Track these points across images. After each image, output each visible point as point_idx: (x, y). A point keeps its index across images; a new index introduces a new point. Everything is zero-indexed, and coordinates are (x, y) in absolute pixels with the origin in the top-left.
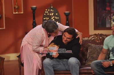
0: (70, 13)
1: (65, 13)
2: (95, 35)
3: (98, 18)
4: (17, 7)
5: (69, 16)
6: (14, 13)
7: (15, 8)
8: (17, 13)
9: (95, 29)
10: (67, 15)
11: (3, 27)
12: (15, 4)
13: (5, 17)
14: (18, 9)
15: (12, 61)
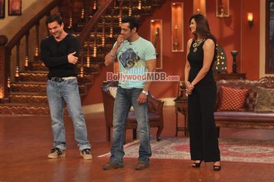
0: (237, 53)
1: (232, 53)
2: (266, 77)
3: (271, 60)
4: (176, 44)
5: (237, 57)
6: (173, 51)
7: (174, 45)
8: (176, 51)
9: (266, 73)
10: (234, 55)
11: (160, 67)
12: (174, 41)
13: (163, 56)
14: (178, 47)
15: (170, 106)
